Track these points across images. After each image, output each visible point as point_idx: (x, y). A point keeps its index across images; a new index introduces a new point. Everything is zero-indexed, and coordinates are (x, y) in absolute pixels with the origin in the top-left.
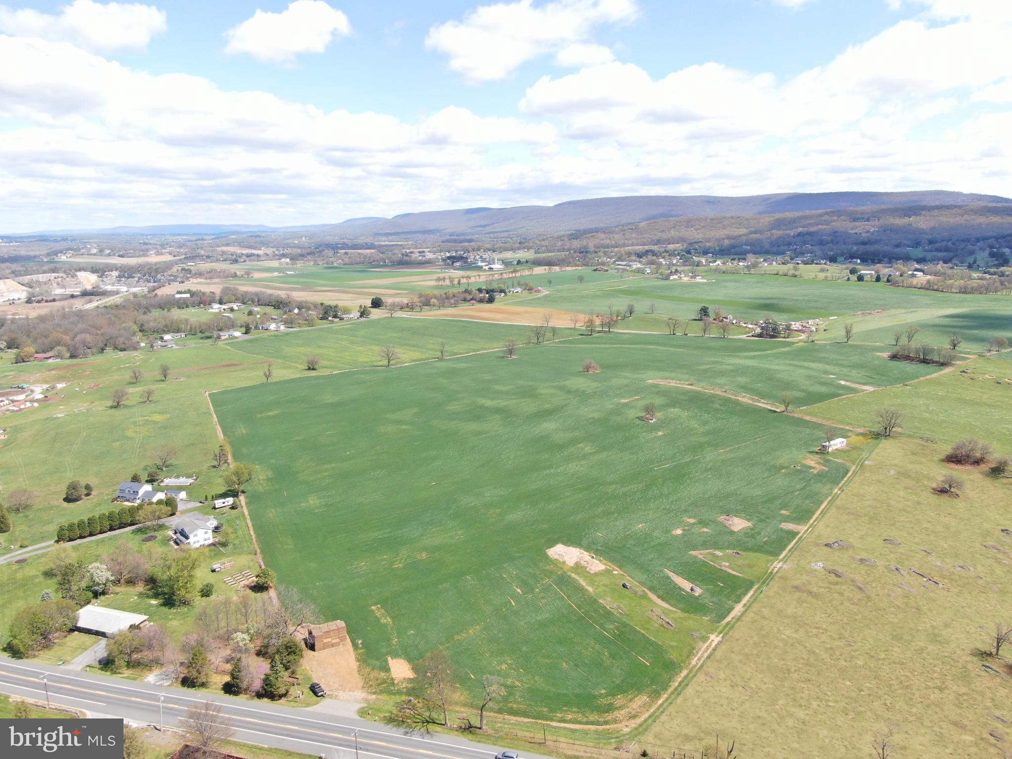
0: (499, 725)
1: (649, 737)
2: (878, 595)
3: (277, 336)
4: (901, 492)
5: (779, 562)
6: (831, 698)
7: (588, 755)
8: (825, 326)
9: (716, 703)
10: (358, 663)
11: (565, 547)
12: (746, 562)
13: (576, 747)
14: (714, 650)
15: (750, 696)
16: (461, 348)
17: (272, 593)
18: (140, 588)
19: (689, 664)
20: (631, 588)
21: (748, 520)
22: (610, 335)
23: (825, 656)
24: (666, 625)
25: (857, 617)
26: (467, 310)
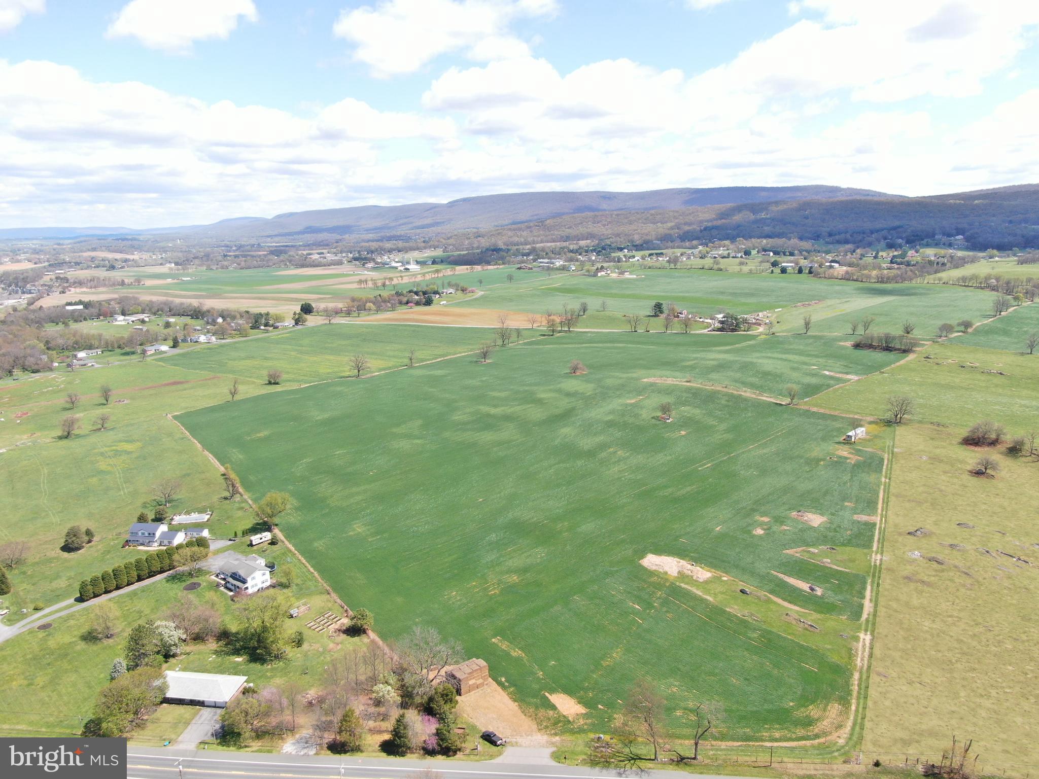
0: (712, 752)
1: (867, 745)
2: (984, 579)
3: (211, 350)
4: (943, 476)
5: (876, 554)
6: (1004, 684)
7: (821, 772)
8: (775, 318)
9: (905, 703)
10: (516, 704)
11: (658, 557)
12: (845, 557)
13: (804, 766)
14: (871, 648)
15: (932, 692)
16: (424, 354)
17: (372, 635)
18: (212, 645)
19: (856, 665)
20: (751, 593)
21: (822, 515)
22: (572, 335)
23: (975, 643)
24: (809, 628)
25: (978, 602)
26: (408, 313)
